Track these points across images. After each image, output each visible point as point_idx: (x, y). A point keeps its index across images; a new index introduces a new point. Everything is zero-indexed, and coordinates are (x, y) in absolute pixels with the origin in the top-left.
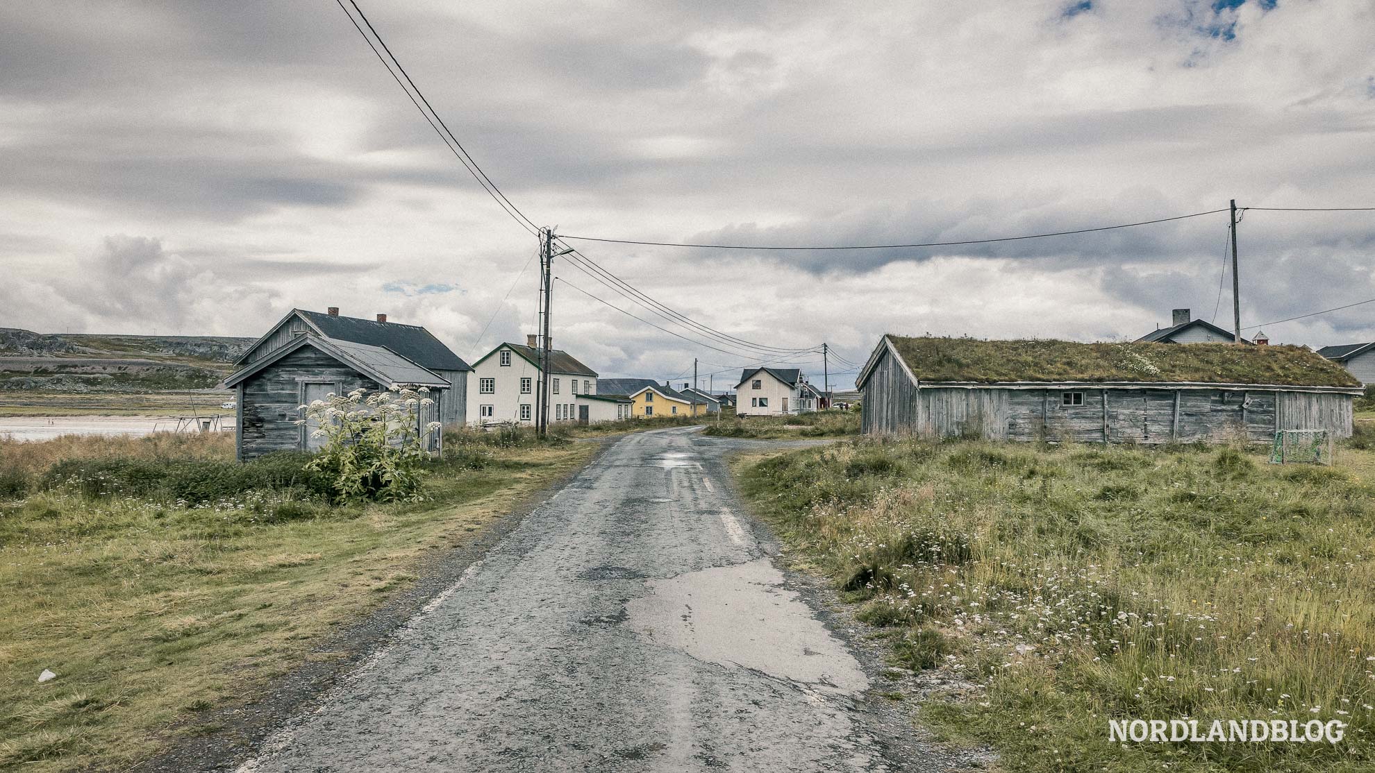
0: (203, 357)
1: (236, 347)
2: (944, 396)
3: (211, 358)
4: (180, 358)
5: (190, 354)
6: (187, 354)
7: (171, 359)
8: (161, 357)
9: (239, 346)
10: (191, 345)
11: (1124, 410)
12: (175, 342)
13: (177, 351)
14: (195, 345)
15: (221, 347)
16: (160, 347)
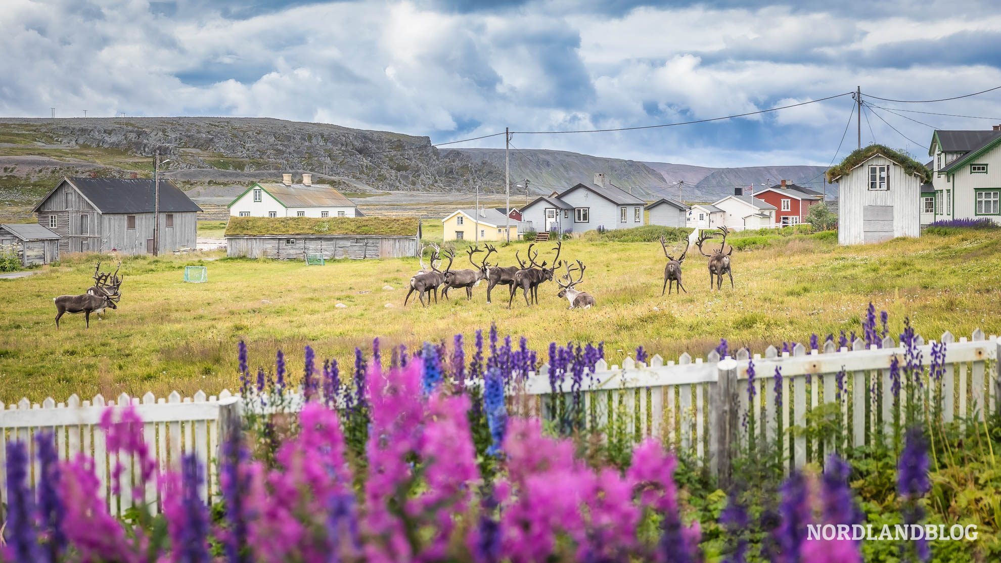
0: (115, 150)
1: (160, 133)
2: (238, 241)
3: (126, 150)
4: (85, 151)
5: (98, 145)
6: (94, 145)
7: (73, 153)
8: (60, 151)
9: (164, 131)
10: (99, 131)
11: (312, 245)
12: (77, 127)
13: (81, 142)
14: (105, 132)
15: (139, 134)
16: (59, 136)
